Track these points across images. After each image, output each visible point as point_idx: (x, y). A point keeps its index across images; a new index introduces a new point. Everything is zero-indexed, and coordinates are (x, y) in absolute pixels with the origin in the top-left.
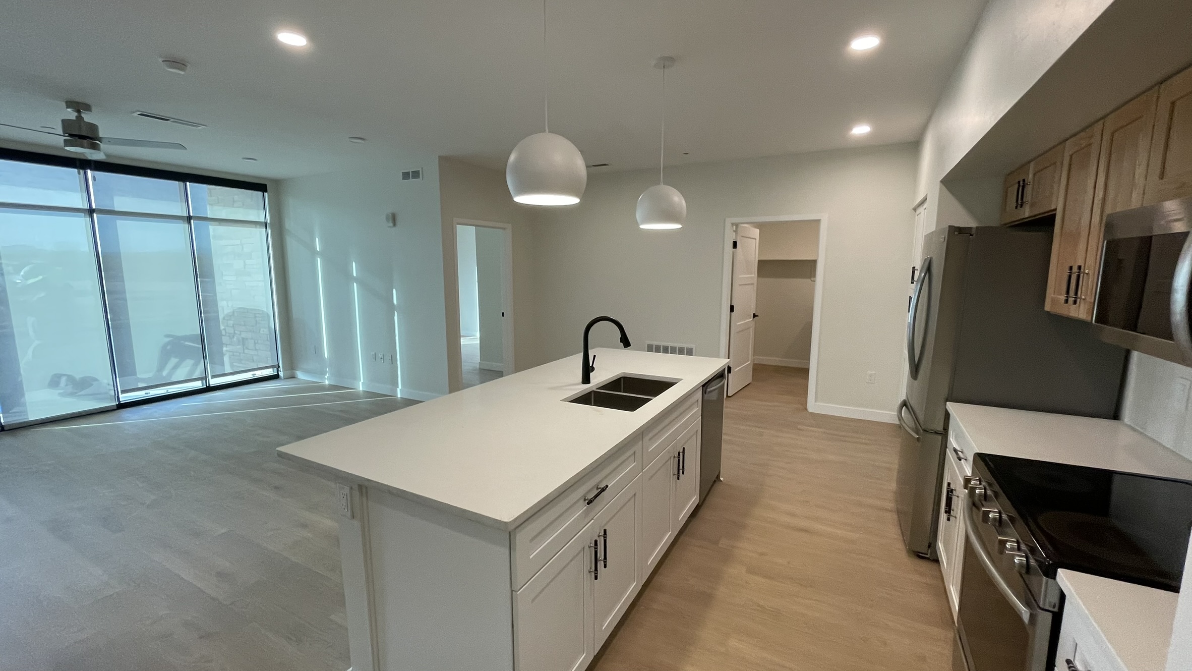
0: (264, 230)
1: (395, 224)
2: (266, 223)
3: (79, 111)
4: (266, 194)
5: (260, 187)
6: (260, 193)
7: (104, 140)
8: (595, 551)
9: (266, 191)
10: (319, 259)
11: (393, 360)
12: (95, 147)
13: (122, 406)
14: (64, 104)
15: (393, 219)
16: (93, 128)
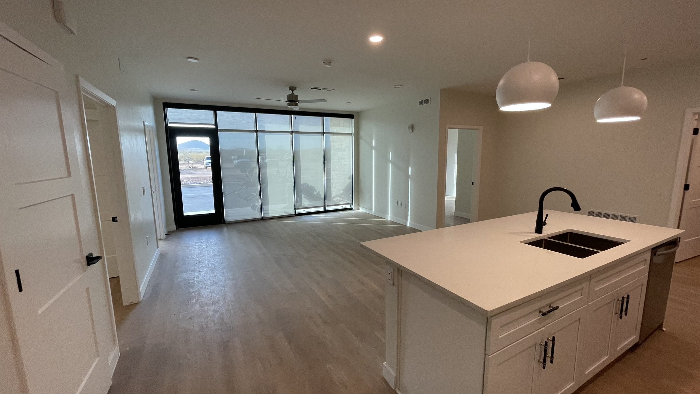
0: (351, 137)
1: (413, 131)
2: (352, 134)
3: (293, 91)
4: (353, 119)
5: (350, 116)
6: (351, 119)
7: (300, 102)
8: (545, 349)
9: (353, 118)
10: (374, 151)
11: (407, 206)
12: (296, 105)
13: (297, 215)
14: (288, 88)
15: (412, 128)
16: (296, 97)
